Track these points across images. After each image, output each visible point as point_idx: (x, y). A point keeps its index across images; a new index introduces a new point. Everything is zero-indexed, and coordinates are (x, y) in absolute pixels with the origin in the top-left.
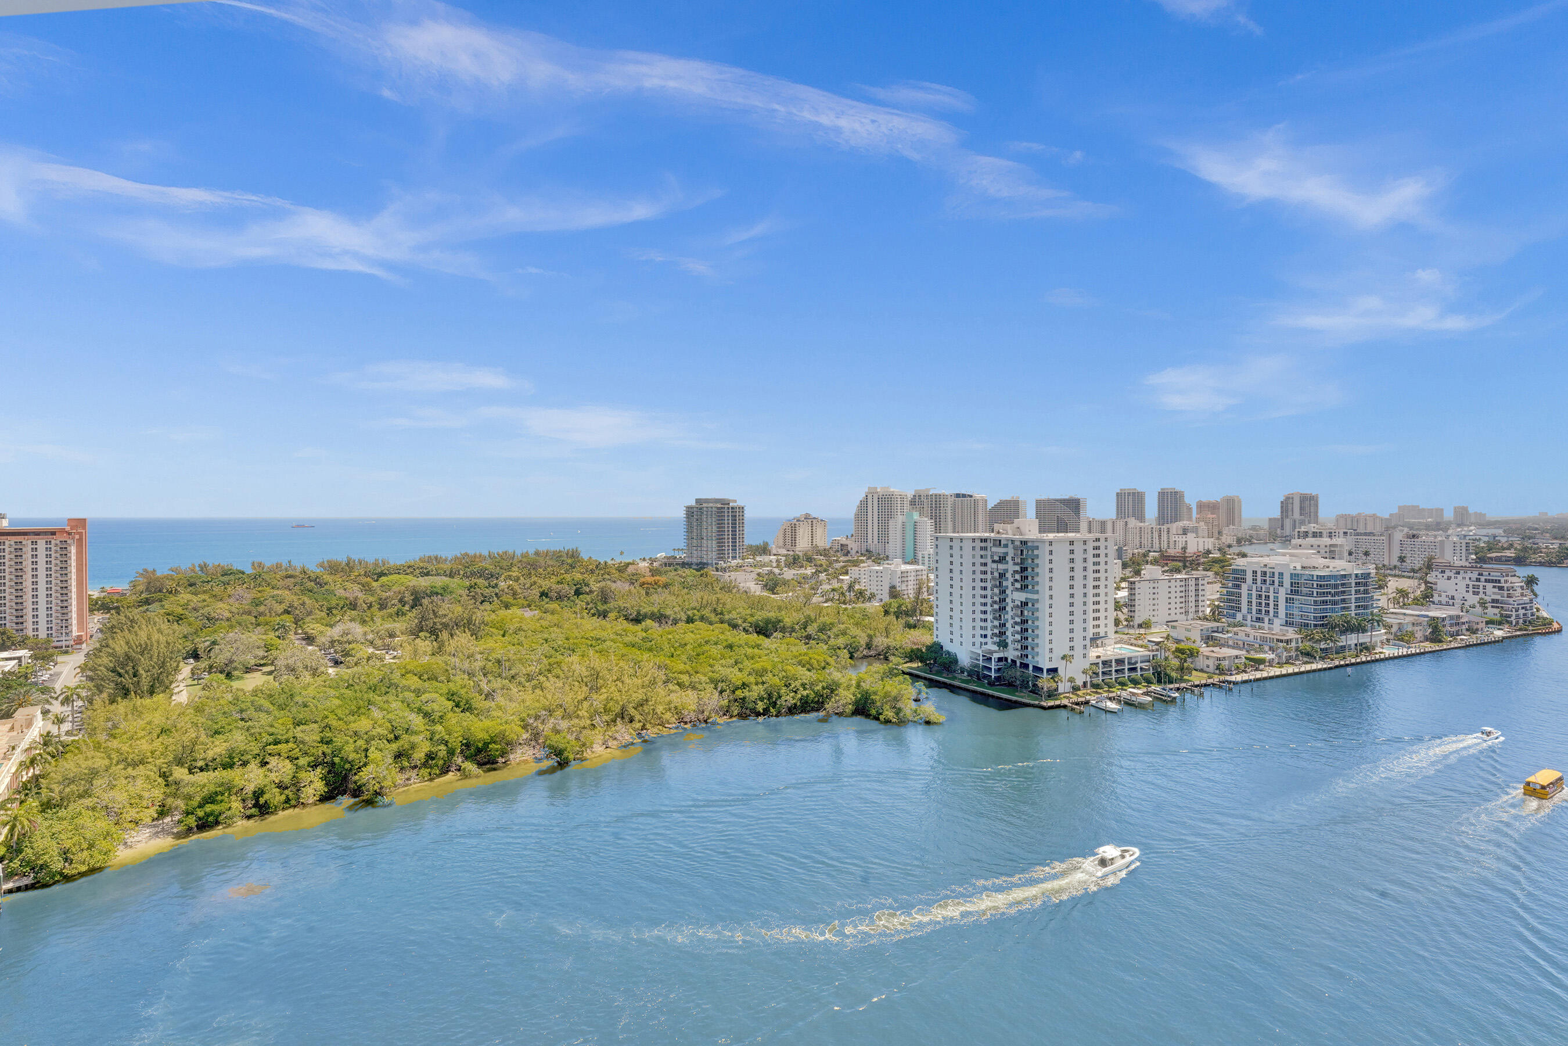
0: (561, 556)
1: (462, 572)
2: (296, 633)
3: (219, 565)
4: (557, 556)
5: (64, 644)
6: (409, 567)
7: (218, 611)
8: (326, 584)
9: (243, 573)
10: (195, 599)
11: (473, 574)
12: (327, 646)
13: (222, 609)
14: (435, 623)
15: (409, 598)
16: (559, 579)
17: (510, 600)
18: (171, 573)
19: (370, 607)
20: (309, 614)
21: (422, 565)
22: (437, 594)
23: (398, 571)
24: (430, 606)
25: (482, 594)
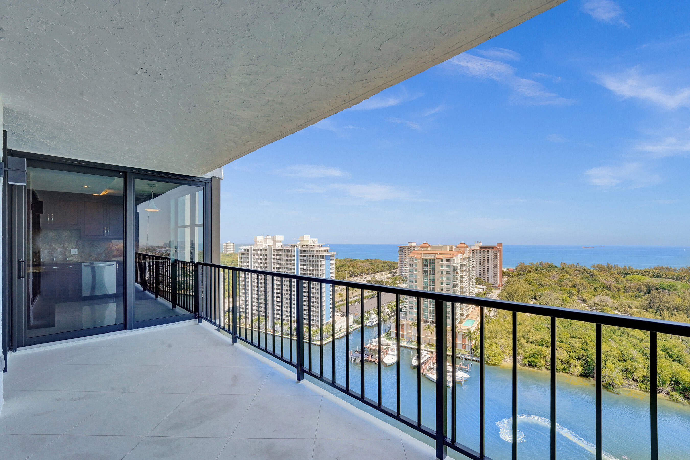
2: (578, 297)
3: (547, 263)
5: (495, 286)
6: (646, 272)
7: (545, 282)
8: (595, 276)
9: (557, 267)
10: (537, 276)
12: (592, 305)
13: (546, 281)
14: (660, 305)
15: (644, 289)
18: (529, 265)
19: (619, 290)
20: (585, 288)
21: (655, 271)
22: (665, 289)
23: (638, 273)
24: (657, 295)
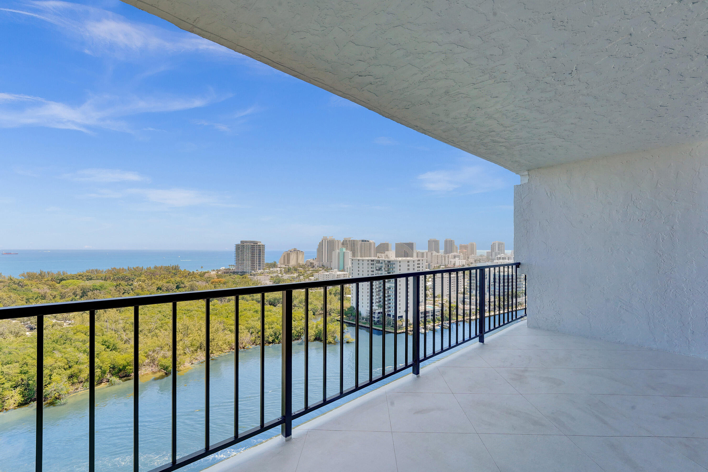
0: (169, 269)
1: (112, 278)
4: (167, 269)
6: (79, 275)
8: (25, 285)
11: (118, 279)
15: (79, 292)
16: (167, 280)
17: (140, 292)
19: (54, 297)
20: (14, 302)
21: (87, 274)
22: (97, 289)
23: (73, 278)
24: (92, 296)
25: (124, 289)
